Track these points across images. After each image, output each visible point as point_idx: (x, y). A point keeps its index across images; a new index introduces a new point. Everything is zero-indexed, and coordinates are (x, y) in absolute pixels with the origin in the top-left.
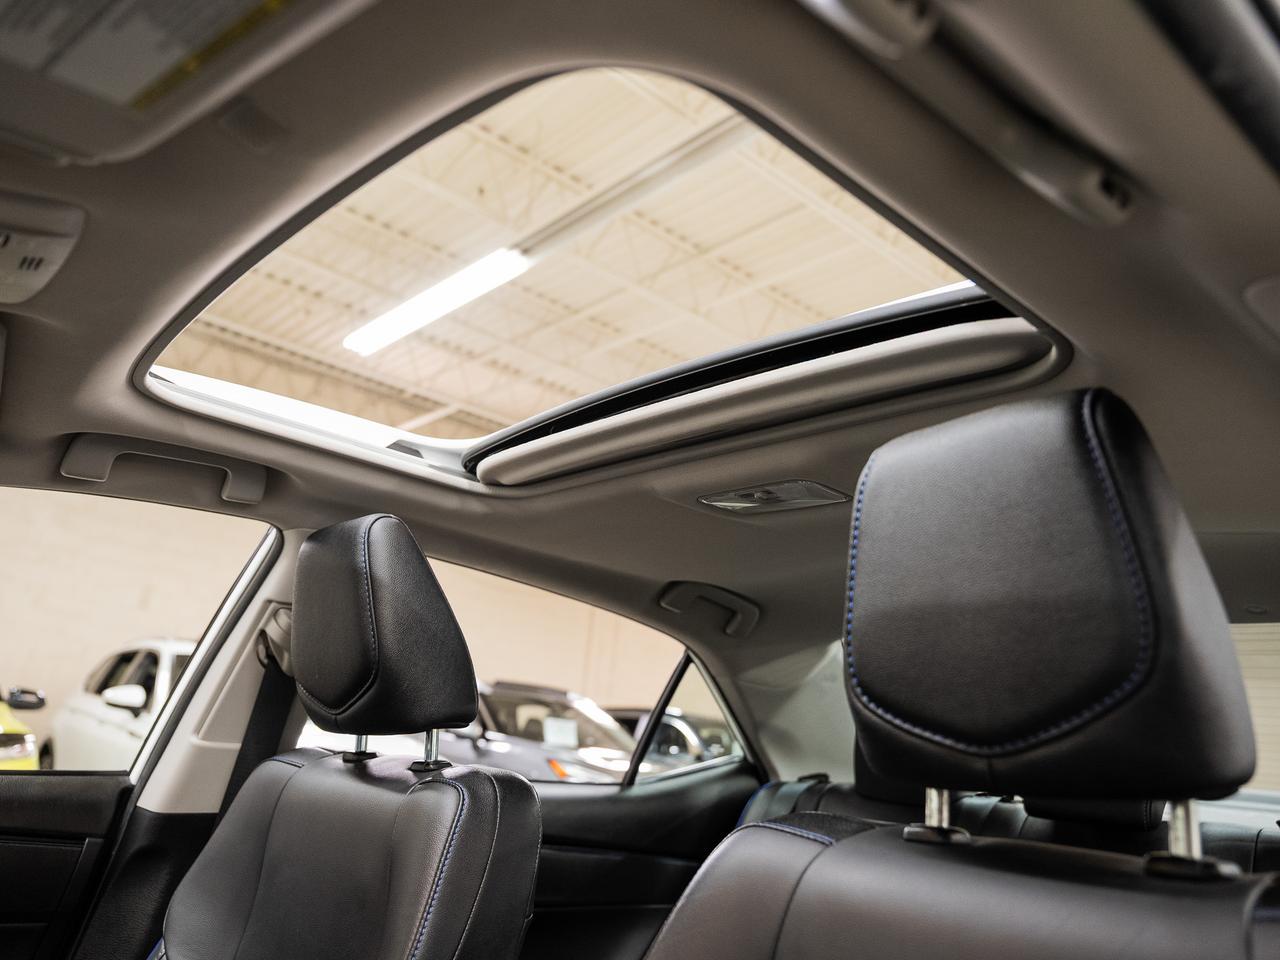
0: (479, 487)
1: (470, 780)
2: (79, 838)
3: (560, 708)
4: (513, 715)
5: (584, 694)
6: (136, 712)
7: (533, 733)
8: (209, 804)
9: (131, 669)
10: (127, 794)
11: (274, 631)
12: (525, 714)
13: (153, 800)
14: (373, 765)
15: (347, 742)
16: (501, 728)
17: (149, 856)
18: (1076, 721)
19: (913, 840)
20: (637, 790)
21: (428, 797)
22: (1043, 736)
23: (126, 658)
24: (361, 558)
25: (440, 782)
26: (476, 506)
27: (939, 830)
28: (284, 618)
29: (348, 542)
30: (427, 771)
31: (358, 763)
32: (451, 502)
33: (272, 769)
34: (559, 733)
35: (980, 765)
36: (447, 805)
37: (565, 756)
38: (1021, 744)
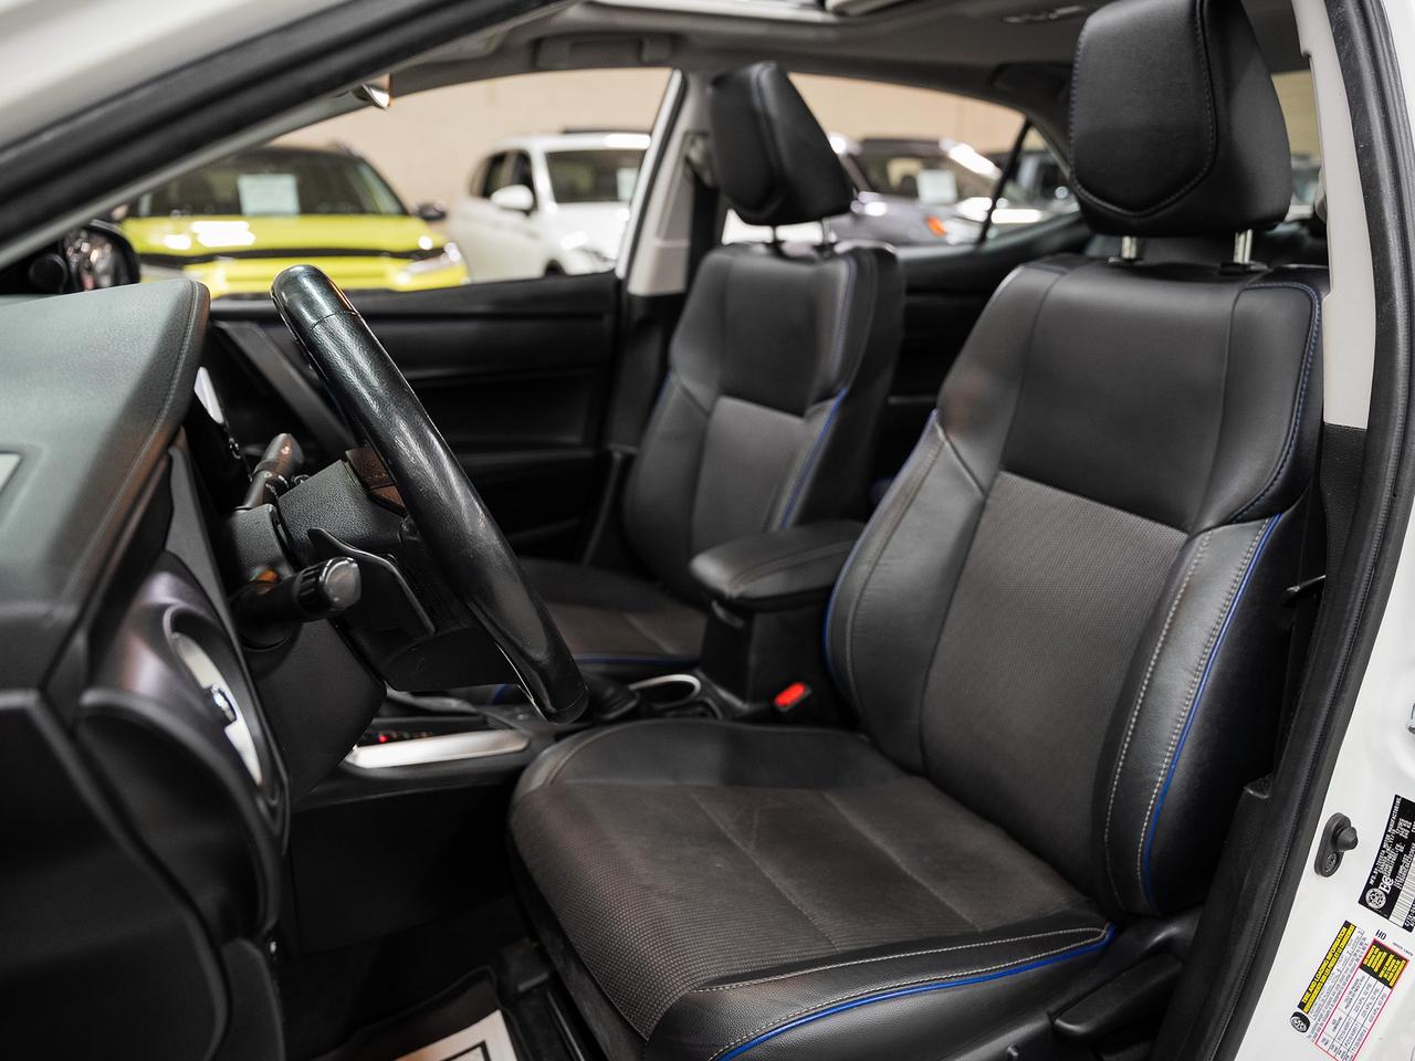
0: (830, 18)
1: (855, 253)
2: (598, 316)
3: (934, 158)
4: (885, 174)
5: (959, 140)
6: (527, 212)
7: (907, 190)
8: (675, 285)
9: (507, 171)
10: (620, 285)
11: (695, 155)
12: (898, 169)
13: (639, 286)
14: (786, 248)
15: (763, 233)
16: (874, 188)
17: (646, 324)
18: (1177, 195)
19: (1115, 266)
20: (990, 246)
21: (829, 266)
22: (1163, 204)
23: (497, 160)
24: (757, 101)
25: (835, 256)
26: (830, 34)
27: (1129, 260)
28: (700, 144)
29: (745, 89)
30: (824, 249)
31: (775, 247)
32: (810, 34)
33: (715, 257)
34: (935, 187)
35: (1134, 222)
36: (843, 271)
37: (943, 211)
38: (1153, 209)
